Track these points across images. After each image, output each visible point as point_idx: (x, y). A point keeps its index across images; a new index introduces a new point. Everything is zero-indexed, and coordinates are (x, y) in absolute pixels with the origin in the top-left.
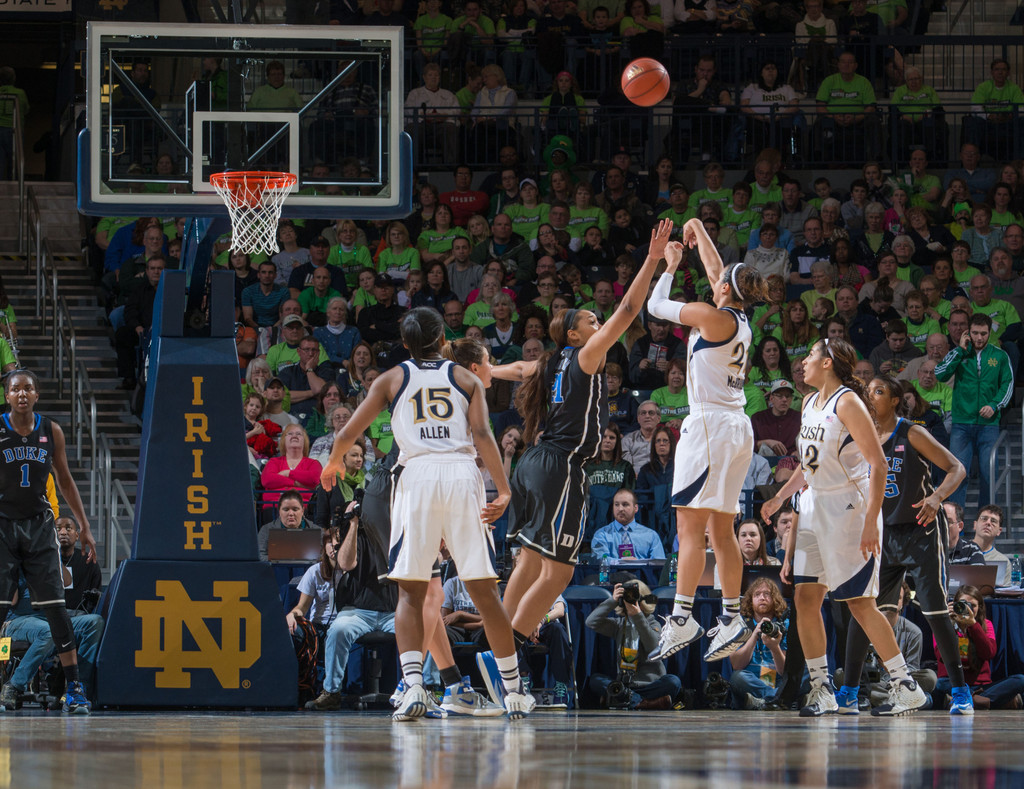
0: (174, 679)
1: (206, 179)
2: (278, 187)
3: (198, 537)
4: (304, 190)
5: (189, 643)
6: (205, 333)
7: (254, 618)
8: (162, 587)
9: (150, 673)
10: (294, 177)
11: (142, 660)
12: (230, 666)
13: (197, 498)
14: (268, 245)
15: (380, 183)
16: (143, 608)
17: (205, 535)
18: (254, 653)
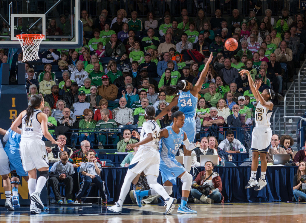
1: (15, 36)
2: (39, 38)
4: (47, 39)
6: (16, 83)
10: (44, 36)
14: (36, 58)
15: (72, 37)
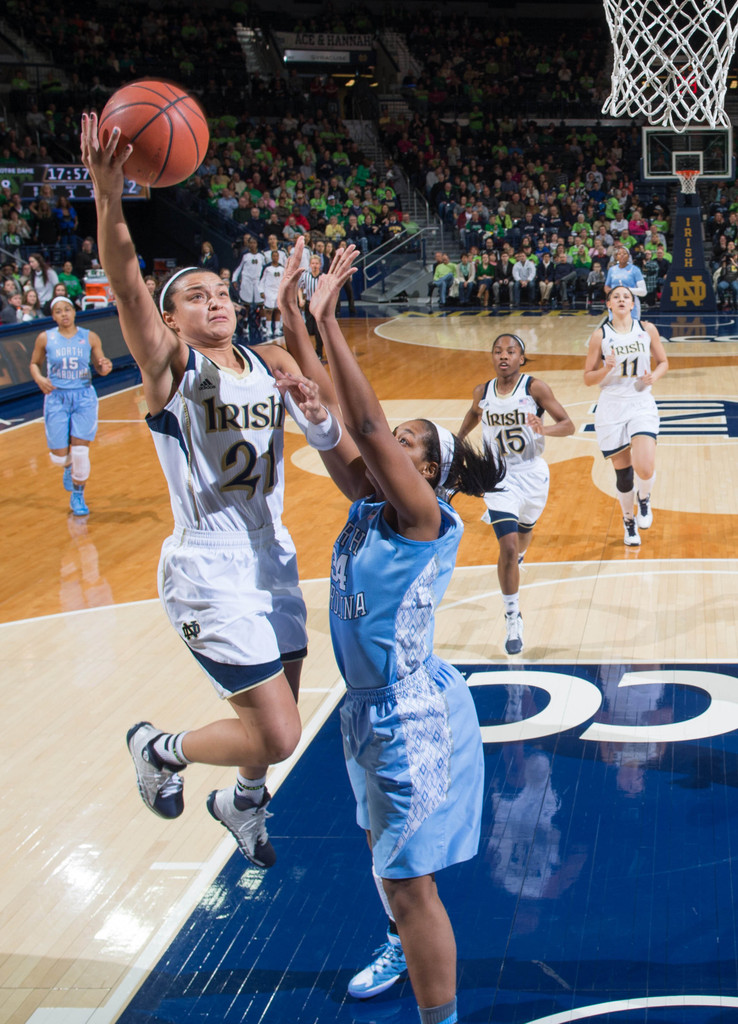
0: (682, 303)
3: (688, 263)
4: (705, 174)
5: (686, 294)
7: (704, 286)
8: (678, 278)
9: (675, 302)
11: (673, 299)
12: (697, 299)
13: (688, 252)
16: (673, 284)
17: (691, 263)
18: (704, 296)
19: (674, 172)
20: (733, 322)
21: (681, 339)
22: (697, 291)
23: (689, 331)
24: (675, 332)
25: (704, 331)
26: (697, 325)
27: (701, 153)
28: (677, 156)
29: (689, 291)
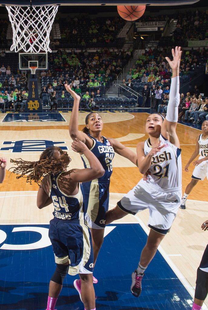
0: (31, 109)
5: (33, 106)
7: (38, 103)
8: (30, 101)
9: (29, 109)
11: (28, 108)
12: (36, 108)
13: (33, 93)
16: (28, 103)
17: (34, 96)
18: (38, 107)
19: (29, 67)
20: (48, 115)
21: (31, 120)
22: (36, 105)
23: (34, 118)
24: (29, 118)
25: (39, 118)
26: (36, 116)
27: (37, 61)
28: (30, 62)
29: (34, 105)
